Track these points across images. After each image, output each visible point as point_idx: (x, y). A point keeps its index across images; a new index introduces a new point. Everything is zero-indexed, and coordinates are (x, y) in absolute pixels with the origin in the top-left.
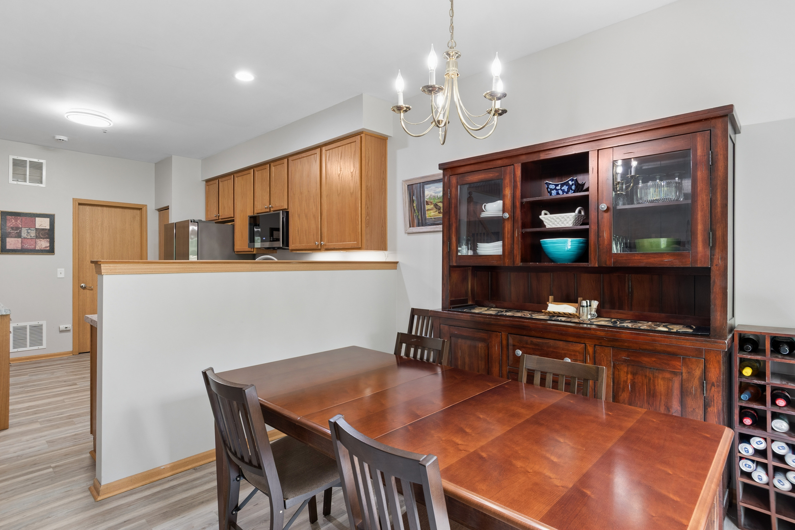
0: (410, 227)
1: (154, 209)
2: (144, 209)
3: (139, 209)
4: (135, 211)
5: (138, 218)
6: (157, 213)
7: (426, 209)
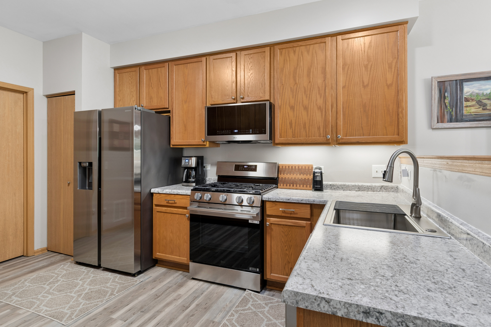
0: (438, 122)
1: (42, 94)
2: (29, 94)
3: (24, 92)
4: (17, 95)
5: (21, 104)
6: (45, 99)
7: (464, 105)
